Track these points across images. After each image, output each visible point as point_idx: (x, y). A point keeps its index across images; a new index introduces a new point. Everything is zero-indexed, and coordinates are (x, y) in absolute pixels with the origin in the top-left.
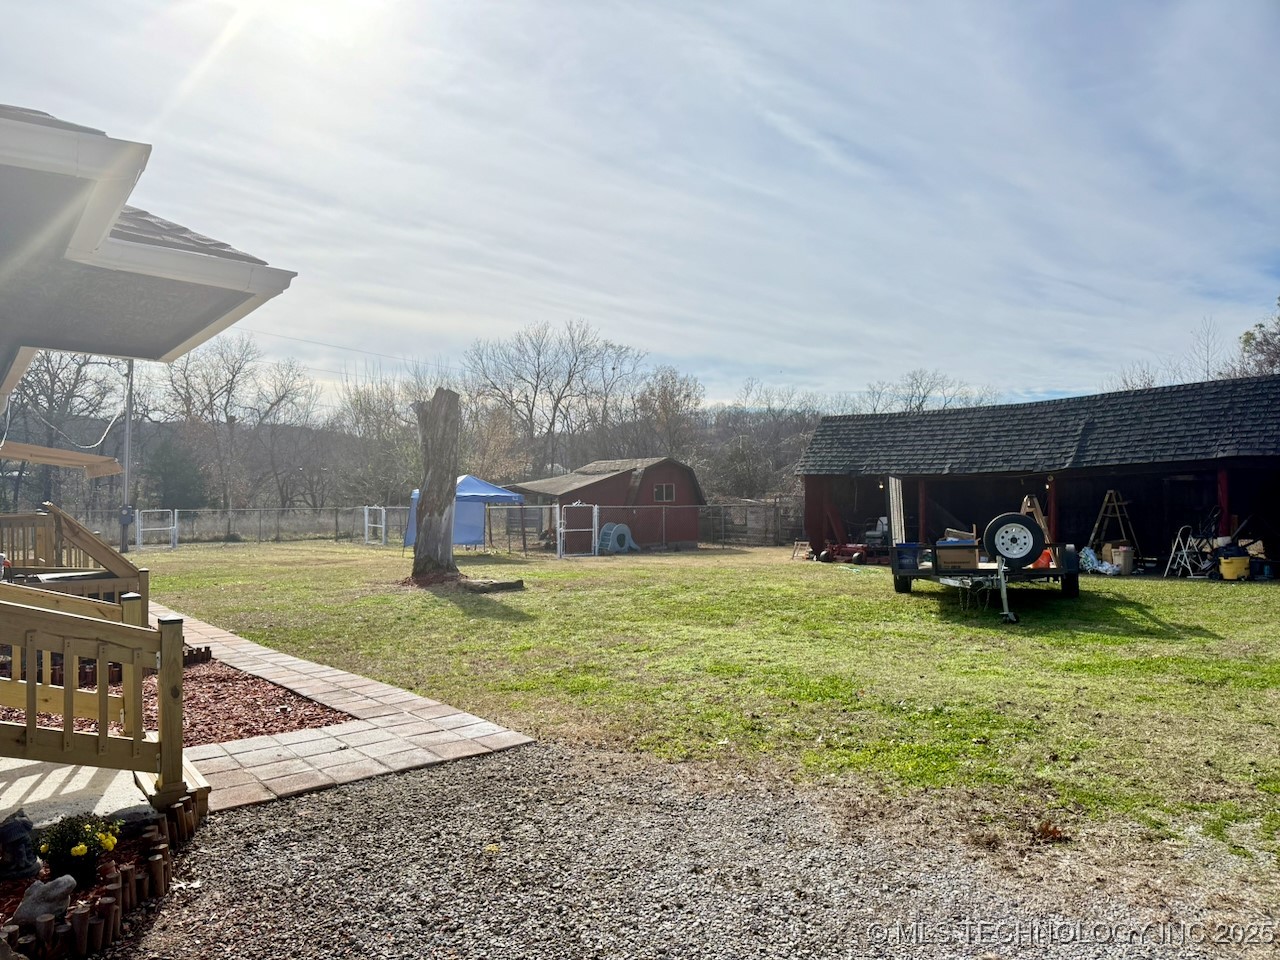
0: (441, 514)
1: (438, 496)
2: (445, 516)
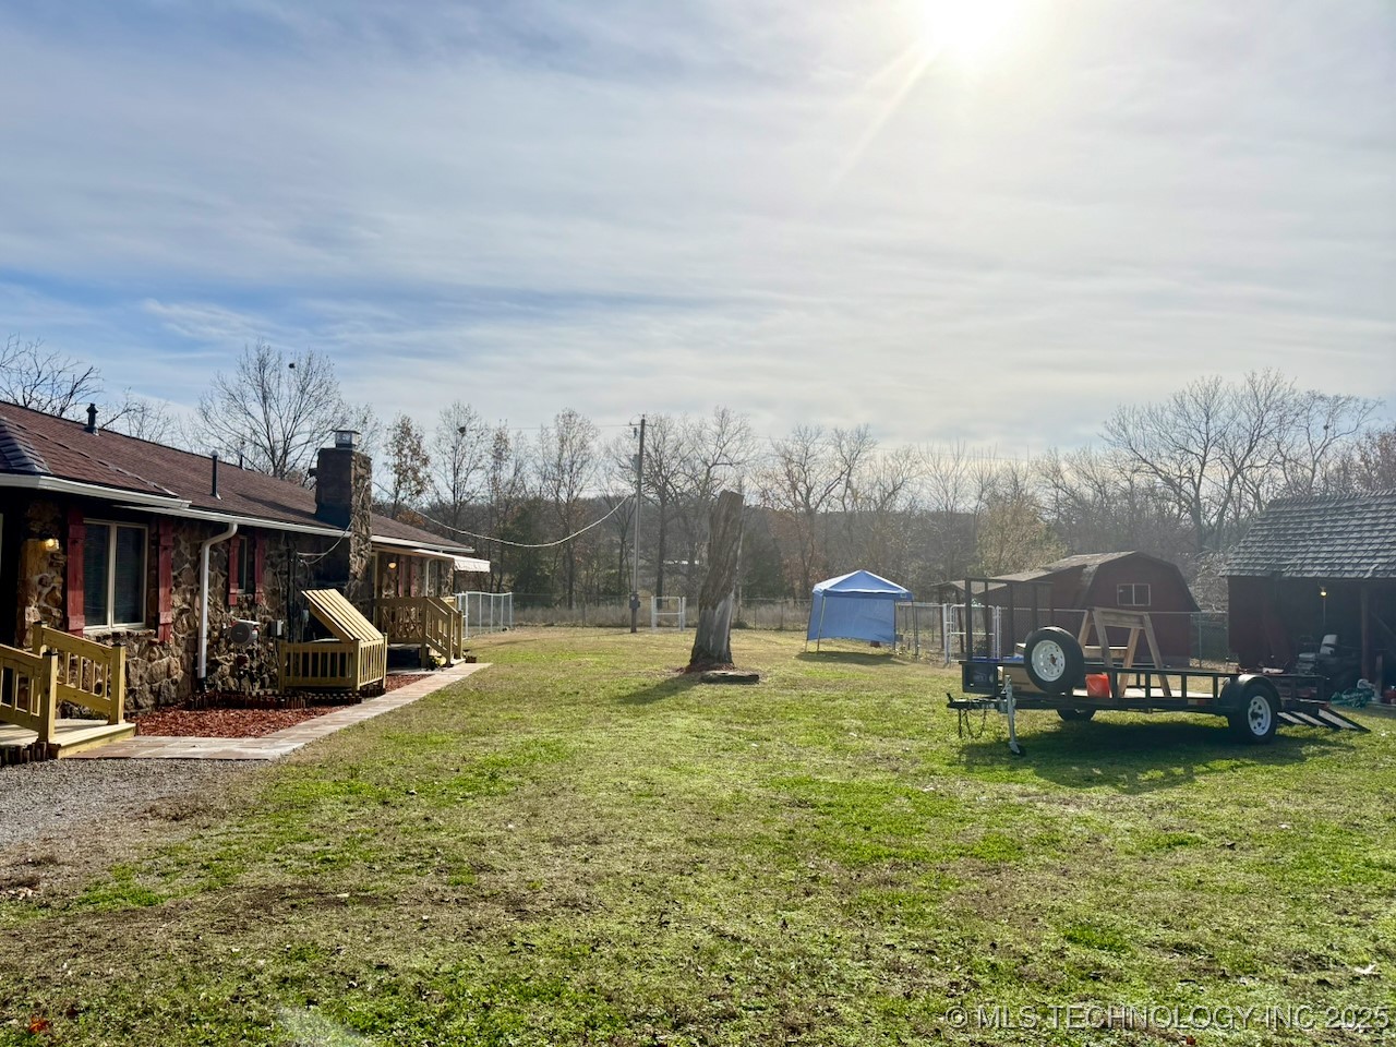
0: (714, 608)
1: (713, 591)
2: (718, 610)
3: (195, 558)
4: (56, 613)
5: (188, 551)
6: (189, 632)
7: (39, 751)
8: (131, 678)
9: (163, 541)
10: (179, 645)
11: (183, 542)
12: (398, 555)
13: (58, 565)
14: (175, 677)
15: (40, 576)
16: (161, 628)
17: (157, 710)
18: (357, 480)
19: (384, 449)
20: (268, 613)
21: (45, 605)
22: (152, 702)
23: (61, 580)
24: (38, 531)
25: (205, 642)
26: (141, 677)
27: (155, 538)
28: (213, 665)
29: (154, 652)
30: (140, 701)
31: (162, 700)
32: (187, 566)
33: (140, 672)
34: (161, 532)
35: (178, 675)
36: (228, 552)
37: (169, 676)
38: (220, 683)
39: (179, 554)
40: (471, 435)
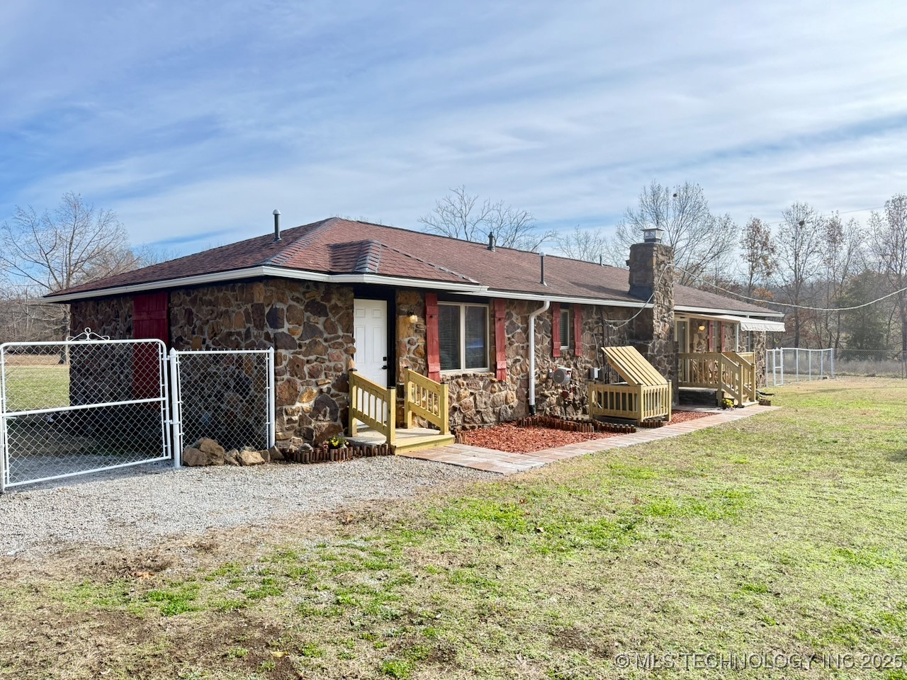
3: (525, 326)
4: (421, 361)
5: (520, 320)
6: (522, 374)
7: (383, 449)
8: (478, 403)
9: (497, 315)
10: (514, 383)
11: (515, 315)
12: (708, 321)
13: (421, 331)
14: (512, 404)
15: (409, 338)
16: (498, 372)
17: (498, 425)
18: (658, 265)
19: (740, 245)
20: (588, 362)
21: (413, 356)
22: (495, 420)
23: (424, 341)
24: (406, 310)
25: (533, 382)
26: (485, 403)
27: (492, 313)
28: (542, 398)
29: (495, 388)
30: (485, 418)
31: (502, 419)
32: (519, 331)
33: (484, 400)
34: (496, 309)
35: (515, 402)
36: (552, 321)
37: (507, 403)
38: (548, 409)
39: (512, 323)
40: (808, 226)
